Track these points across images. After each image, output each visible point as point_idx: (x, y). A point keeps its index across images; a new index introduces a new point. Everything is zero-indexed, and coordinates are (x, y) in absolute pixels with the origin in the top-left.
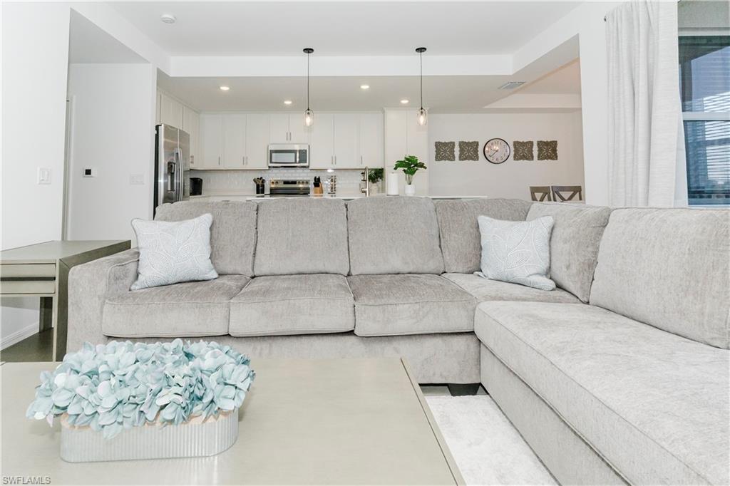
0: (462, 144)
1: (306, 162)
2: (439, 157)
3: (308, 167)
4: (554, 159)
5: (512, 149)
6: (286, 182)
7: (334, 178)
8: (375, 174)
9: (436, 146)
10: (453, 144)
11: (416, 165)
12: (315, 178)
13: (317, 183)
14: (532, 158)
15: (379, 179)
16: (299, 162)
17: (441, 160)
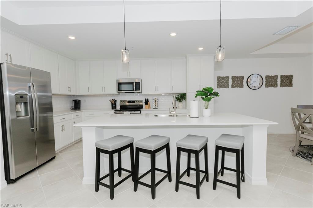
0: (234, 78)
1: (139, 90)
2: (219, 86)
3: (141, 92)
4: (290, 87)
5: (265, 80)
6: (129, 102)
7: (156, 99)
8: (181, 96)
9: (218, 79)
10: (228, 77)
11: (211, 94)
12: (146, 99)
13: (147, 102)
14: (276, 86)
15: (183, 100)
16: (136, 90)
17: (221, 87)
